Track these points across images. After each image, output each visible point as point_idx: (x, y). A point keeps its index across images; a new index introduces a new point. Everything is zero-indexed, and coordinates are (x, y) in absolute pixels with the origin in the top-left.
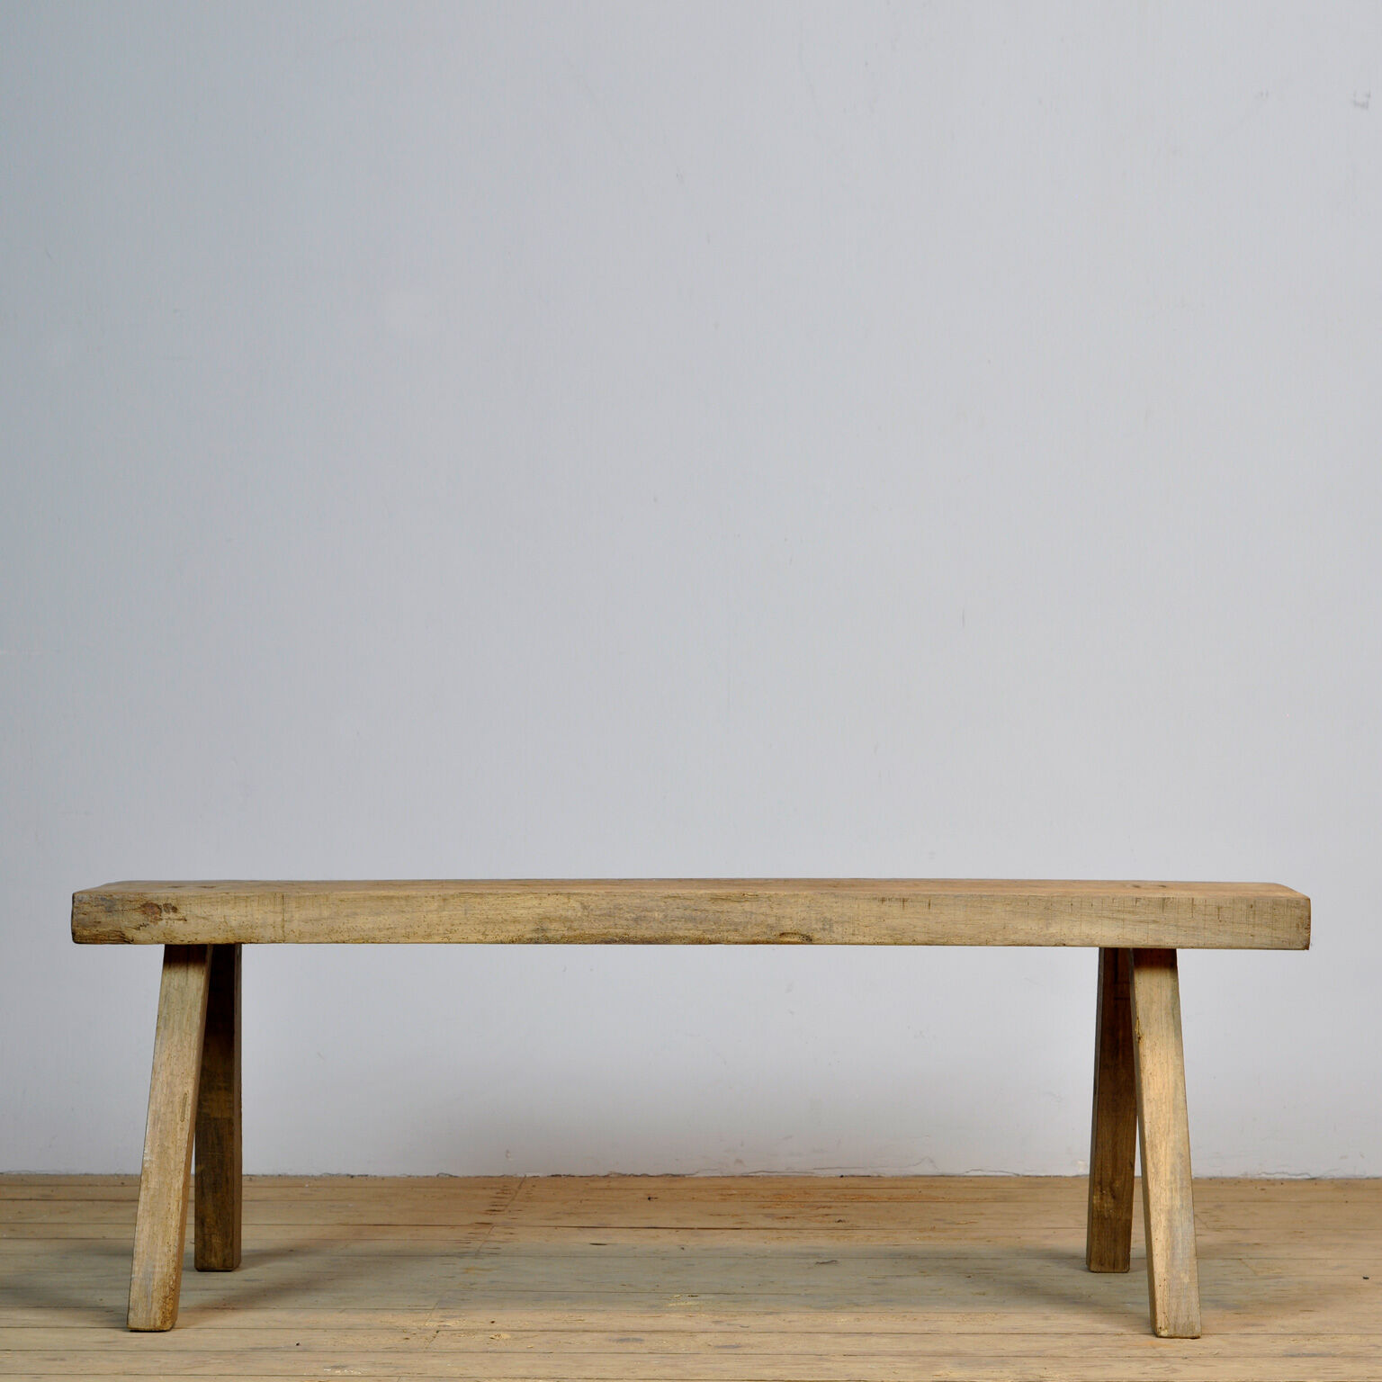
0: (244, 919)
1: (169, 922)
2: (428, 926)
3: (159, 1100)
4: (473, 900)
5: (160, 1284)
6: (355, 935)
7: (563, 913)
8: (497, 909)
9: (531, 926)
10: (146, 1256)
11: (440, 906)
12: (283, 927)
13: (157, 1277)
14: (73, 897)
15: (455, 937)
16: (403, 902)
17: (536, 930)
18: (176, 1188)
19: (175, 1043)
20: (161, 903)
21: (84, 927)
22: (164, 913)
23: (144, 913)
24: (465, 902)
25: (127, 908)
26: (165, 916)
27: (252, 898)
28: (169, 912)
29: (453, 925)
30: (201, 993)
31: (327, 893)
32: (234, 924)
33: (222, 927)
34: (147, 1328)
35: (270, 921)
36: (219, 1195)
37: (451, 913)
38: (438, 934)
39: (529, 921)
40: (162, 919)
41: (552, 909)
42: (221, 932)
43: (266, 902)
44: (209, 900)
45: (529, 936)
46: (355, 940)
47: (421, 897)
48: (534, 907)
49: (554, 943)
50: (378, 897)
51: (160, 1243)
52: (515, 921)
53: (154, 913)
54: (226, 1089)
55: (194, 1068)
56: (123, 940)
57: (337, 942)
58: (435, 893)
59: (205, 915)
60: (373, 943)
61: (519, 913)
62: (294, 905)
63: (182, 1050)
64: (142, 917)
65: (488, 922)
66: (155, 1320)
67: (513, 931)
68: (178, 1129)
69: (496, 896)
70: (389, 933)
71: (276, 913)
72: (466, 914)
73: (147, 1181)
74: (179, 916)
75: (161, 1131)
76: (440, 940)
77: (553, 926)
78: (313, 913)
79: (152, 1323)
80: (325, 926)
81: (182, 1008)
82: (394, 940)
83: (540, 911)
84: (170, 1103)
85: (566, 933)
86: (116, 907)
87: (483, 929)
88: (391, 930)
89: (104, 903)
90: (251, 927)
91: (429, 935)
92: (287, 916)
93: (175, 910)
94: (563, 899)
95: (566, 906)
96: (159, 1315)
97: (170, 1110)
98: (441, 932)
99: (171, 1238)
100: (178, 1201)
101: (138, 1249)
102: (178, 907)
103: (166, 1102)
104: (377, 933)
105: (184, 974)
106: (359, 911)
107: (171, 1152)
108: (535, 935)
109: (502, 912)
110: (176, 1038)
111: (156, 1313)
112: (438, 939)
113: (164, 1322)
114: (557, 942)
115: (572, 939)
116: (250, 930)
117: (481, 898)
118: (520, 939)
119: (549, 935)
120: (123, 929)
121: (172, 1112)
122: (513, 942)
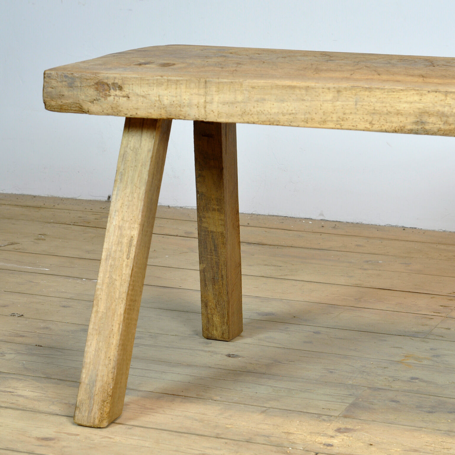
0: (174, 99)
1: (116, 98)
2: (324, 113)
3: (111, 240)
4: (363, 93)
5: (101, 390)
6: (263, 118)
7: (441, 109)
8: (383, 102)
9: (412, 119)
10: (92, 366)
11: (334, 97)
12: (205, 107)
13: (99, 384)
14: (44, 74)
15: (346, 125)
16: (303, 92)
17: (416, 123)
18: (119, 313)
19: (127, 195)
20: (110, 82)
21: (52, 99)
22: (112, 91)
23: (97, 89)
24: (355, 95)
25: (84, 84)
26: (113, 92)
27: (181, 82)
28: (115, 90)
29: (345, 114)
30: (150, 154)
31: (241, 80)
32: (166, 102)
33: (157, 105)
34: (88, 425)
35: (195, 101)
36: (217, 287)
37: (343, 103)
38: (332, 121)
39: (410, 114)
40: (110, 96)
41: (431, 105)
42: (156, 108)
43: (193, 85)
44: (147, 82)
45: (409, 127)
46: (262, 122)
47: (319, 88)
48: (415, 102)
49: (432, 134)
50: (283, 86)
51: (103, 357)
52: (398, 113)
53: (104, 90)
54: (218, 210)
55: (140, 216)
56: (81, 110)
57: (248, 123)
58: (331, 85)
59: (143, 94)
60: (278, 125)
61: (403, 106)
62: (214, 89)
63: (132, 200)
64: (95, 93)
65: (374, 113)
66: (94, 418)
67: (396, 122)
68: (124, 265)
69: (383, 91)
70: (291, 117)
71: (200, 95)
72: (356, 105)
73: (97, 305)
74: (124, 93)
75: (111, 266)
76: (333, 126)
77: (432, 119)
78: (228, 96)
79: (92, 421)
80: (238, 109)
81: (136, 166)
82: (294, 124)
83: (421, 106)
84: (119, 243)
85: (442, 127)
86: (76, 83)
87: (370, 119)
88: (292, 116)
89: (67, 79)
90: (180, 106)
91: (325, 122)
92: (209, 98)
93: (120, 88)
94: (441, 97)
95: (443, 103)
96: (97, 415)
97: (119, 249)
98: (335, 119)
99: (112, 354)
100: (119, 324)
101: (86, 360)
102: (123, 86)
103: (116, 243)
104: (281, 117)
105: (139, 138)
106: (266, 97)
107: (118, 283)
108: (414, 127)
109: (388, 105)
110: (128, 190)
111: (95, 413)
112: (332, 125)
113: (101, 421)
114: (434, 134)
115: (448, 132)
116: (179, 109)
117: (370, 92)
118: (401, 130)
119: (427, 127)
120: (81, 102)
121: (121, 251)
122: (395, 131)
